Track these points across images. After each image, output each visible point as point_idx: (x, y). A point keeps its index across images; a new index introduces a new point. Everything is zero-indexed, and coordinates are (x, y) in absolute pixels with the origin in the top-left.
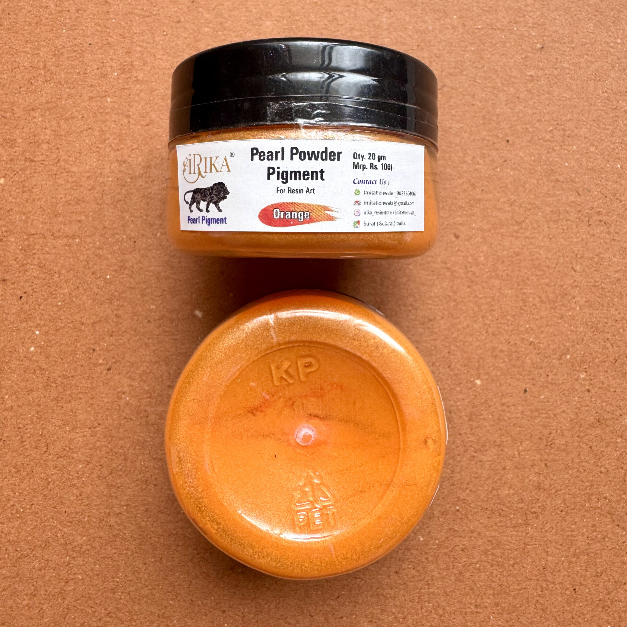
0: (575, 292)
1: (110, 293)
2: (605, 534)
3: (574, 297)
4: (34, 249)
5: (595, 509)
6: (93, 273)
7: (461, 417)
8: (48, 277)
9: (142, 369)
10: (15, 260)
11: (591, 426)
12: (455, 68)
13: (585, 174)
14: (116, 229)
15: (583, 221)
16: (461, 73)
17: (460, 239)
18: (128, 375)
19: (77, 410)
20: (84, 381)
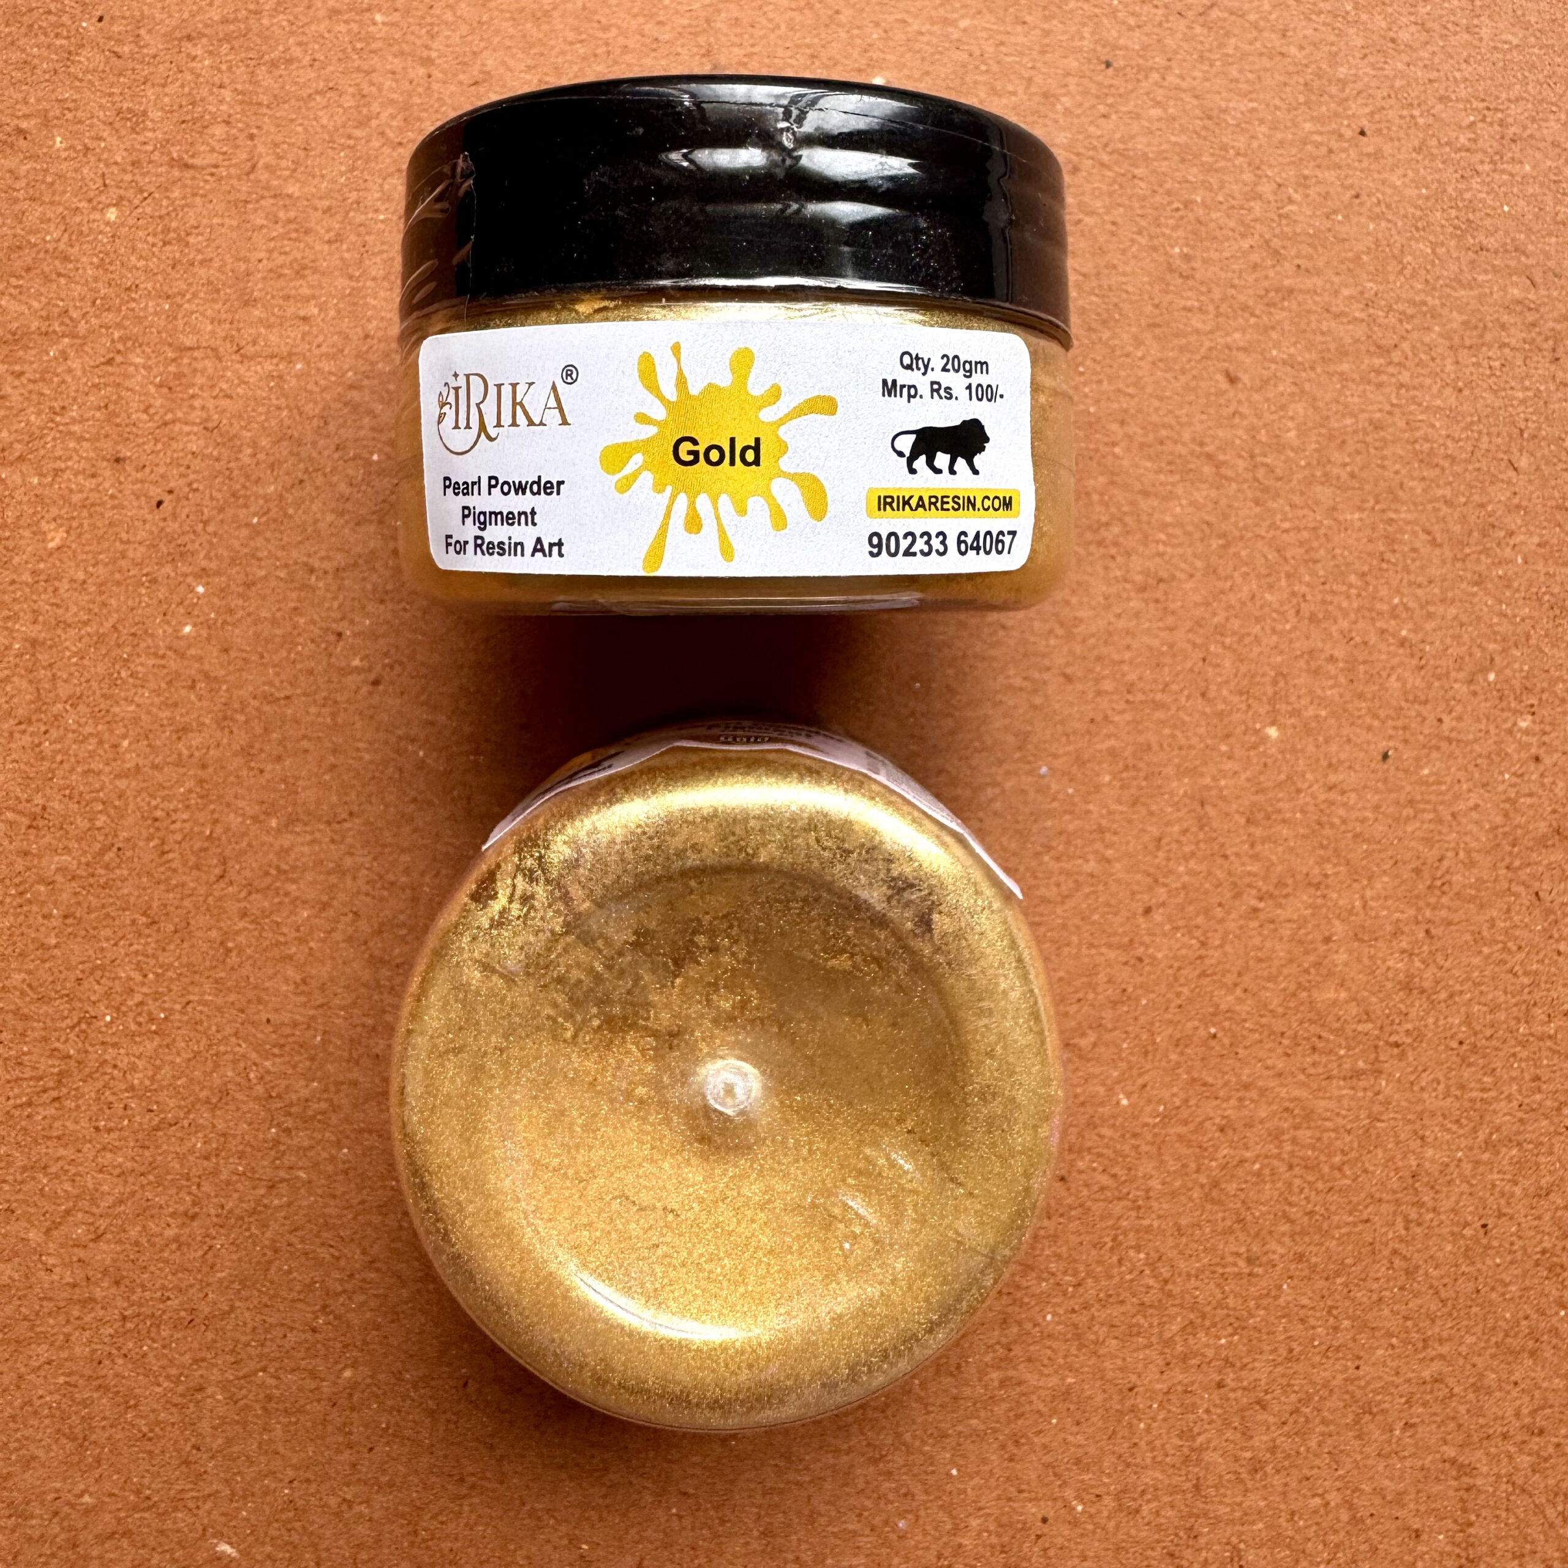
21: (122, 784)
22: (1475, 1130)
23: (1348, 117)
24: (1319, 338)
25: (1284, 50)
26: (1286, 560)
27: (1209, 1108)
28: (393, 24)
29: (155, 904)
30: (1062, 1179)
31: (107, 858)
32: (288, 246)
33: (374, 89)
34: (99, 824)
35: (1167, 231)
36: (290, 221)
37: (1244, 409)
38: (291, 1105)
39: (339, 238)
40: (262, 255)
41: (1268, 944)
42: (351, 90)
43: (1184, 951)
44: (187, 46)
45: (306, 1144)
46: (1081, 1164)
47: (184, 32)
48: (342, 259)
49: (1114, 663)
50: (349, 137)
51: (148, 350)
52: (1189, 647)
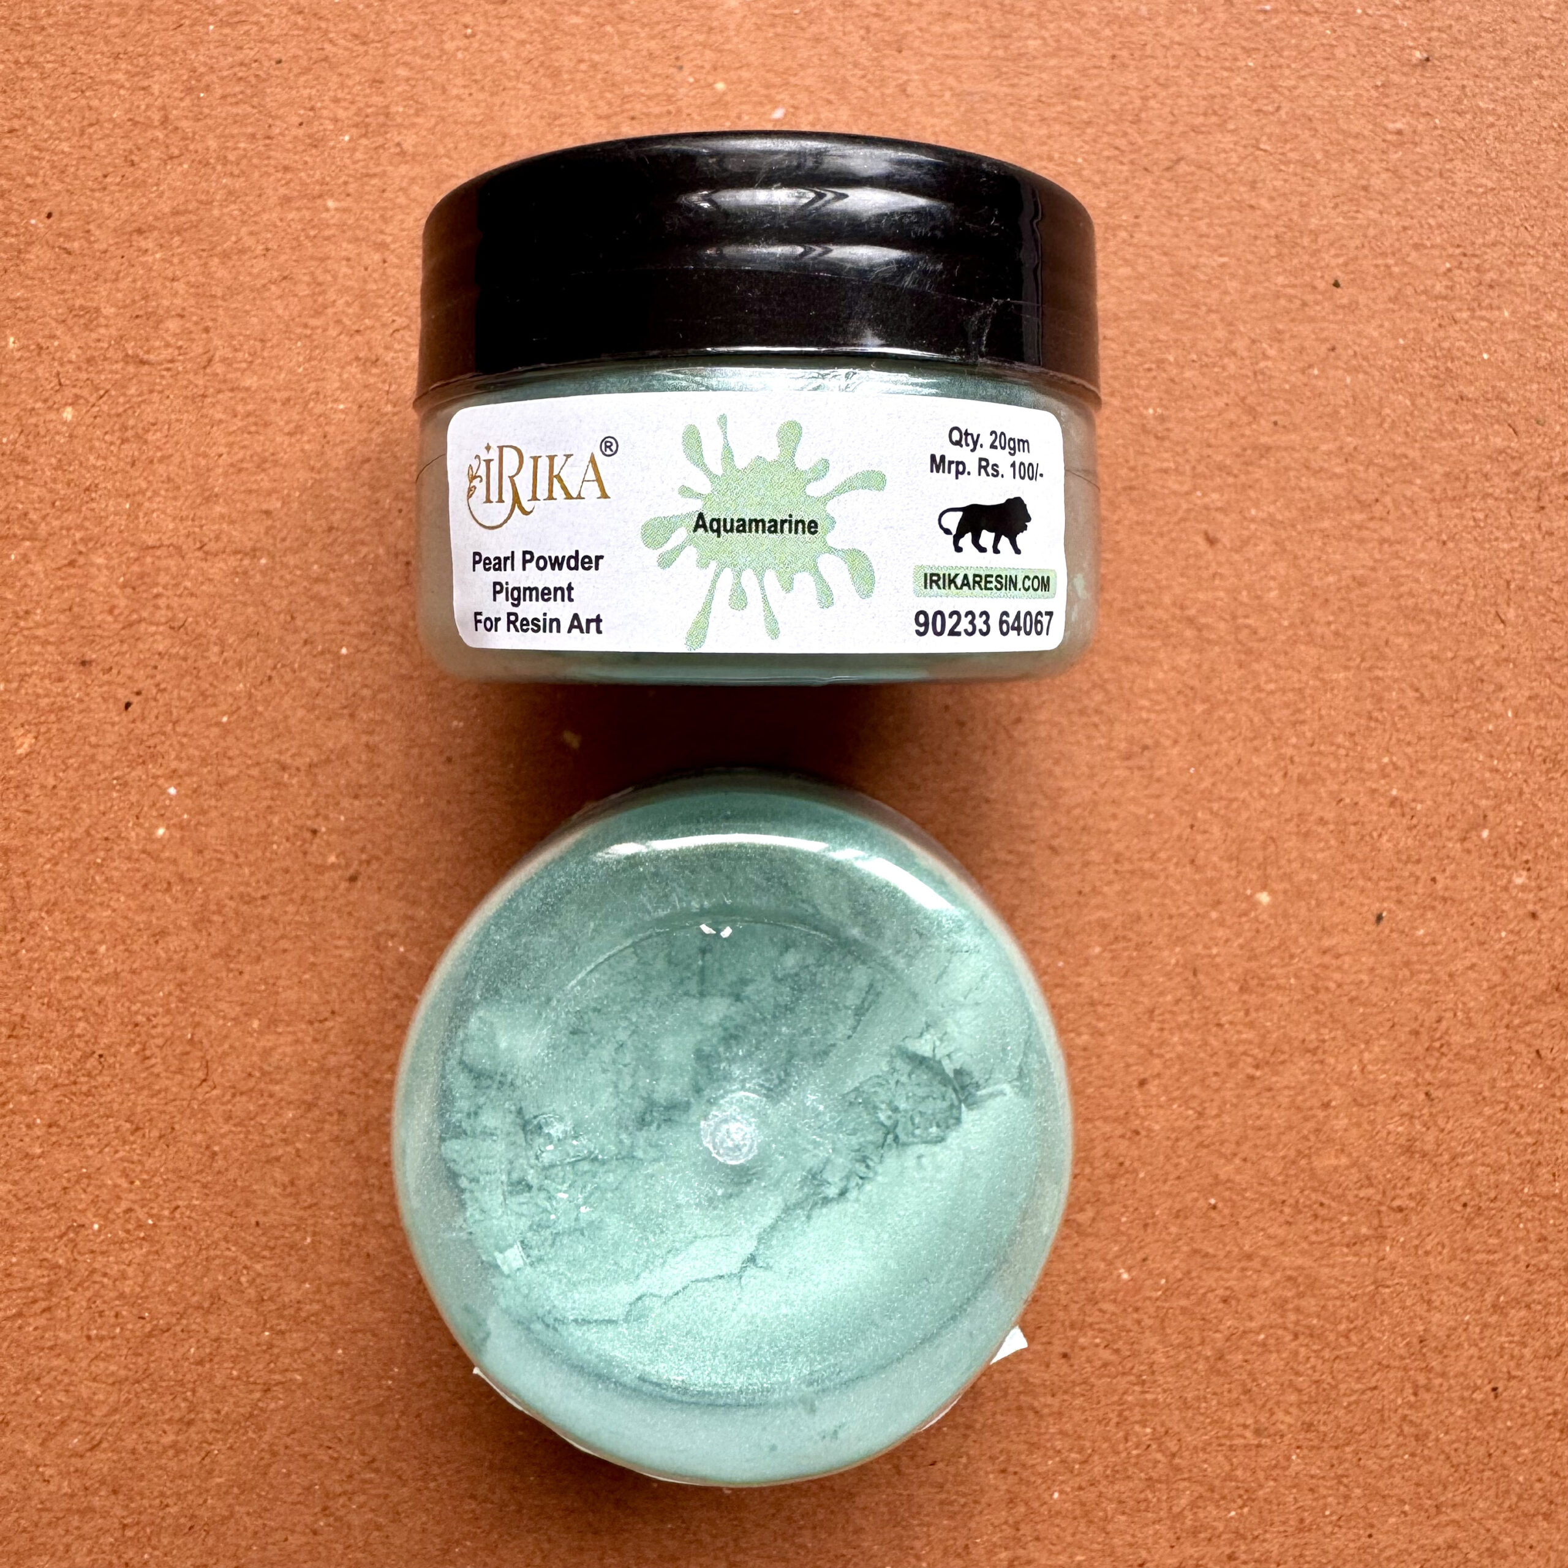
0: (1503, 675)
1: (351, 691)
3: (1500, 688)
4: (157, 584)
5: (1547, 1198)
6: (305, 642)
7: (1221, 983)
8: (192, 652)
9: (435, 876)
10: (111, 612)
11: (1540, 1000)
12: (1205, 114)
13: (1531, 381)
14: (362, 530)
15: (1524, 499)
16: (1222, 126)
17: (1219, 546)
18: (401, 893)
19: (278, 978)
20: (291, 908)
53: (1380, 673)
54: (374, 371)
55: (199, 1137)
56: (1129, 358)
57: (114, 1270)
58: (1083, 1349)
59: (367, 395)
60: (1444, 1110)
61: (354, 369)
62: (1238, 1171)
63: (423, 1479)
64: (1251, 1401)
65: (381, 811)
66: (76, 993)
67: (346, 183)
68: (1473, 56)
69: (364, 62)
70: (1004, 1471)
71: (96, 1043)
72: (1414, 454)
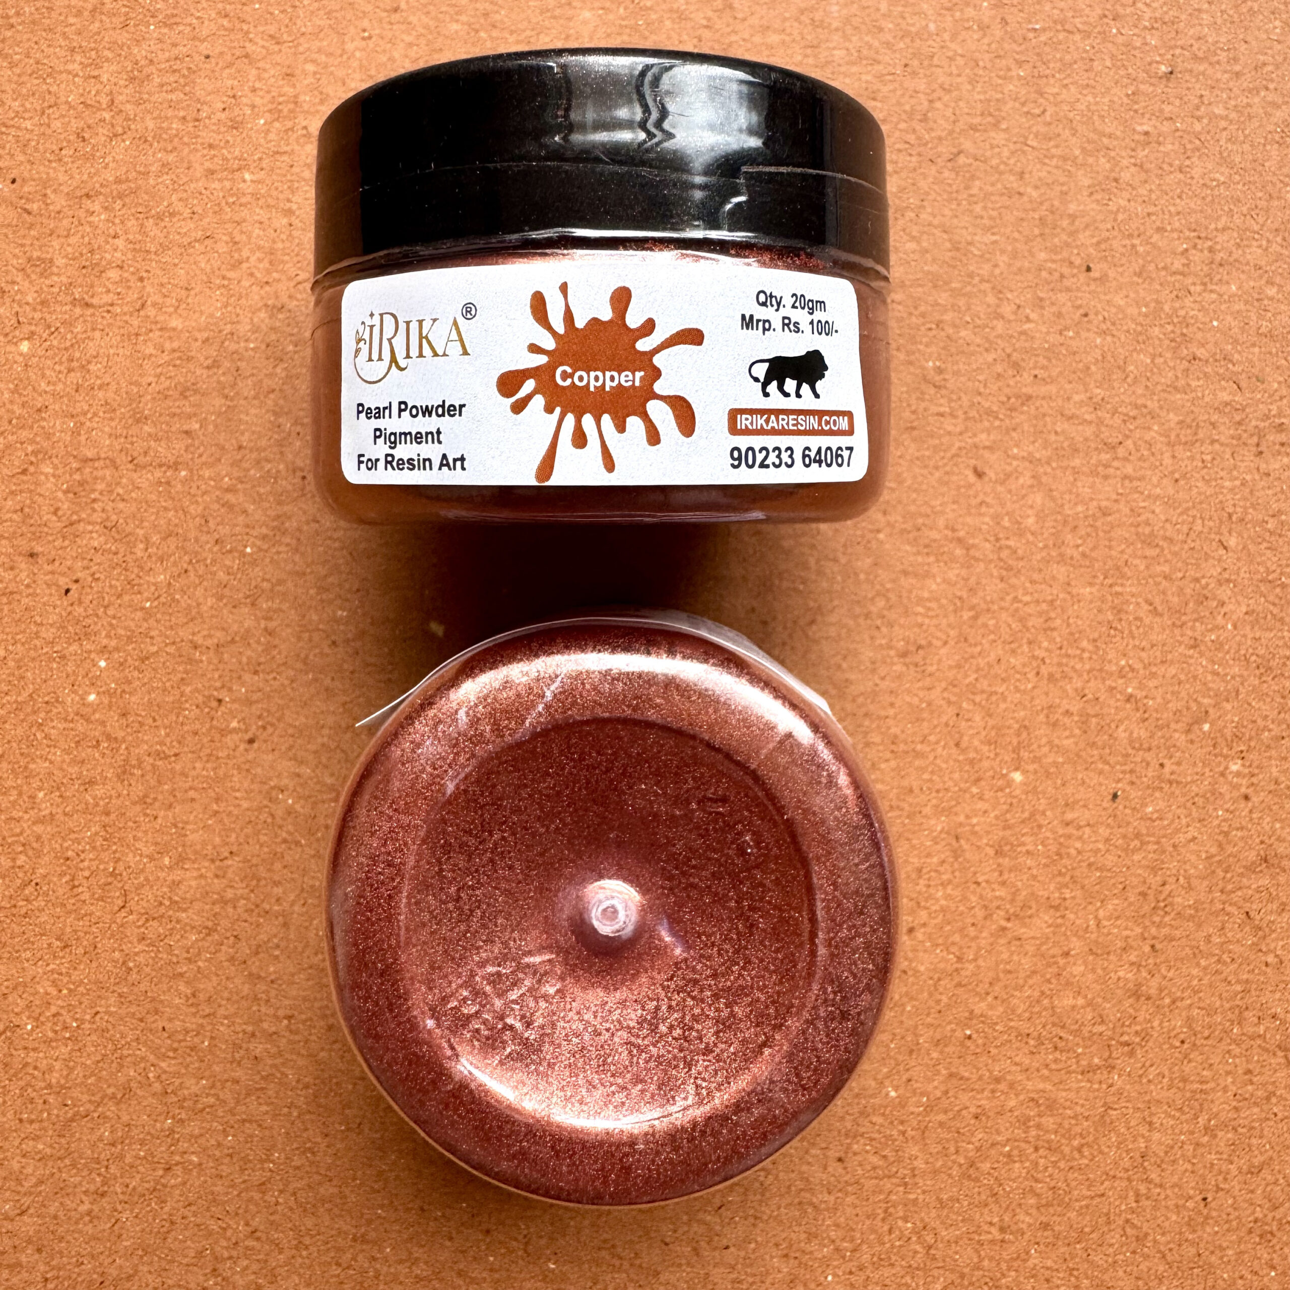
0: (1224, 593)
1: (254, 583)
2: (1270, 1088)
3: (1223, 604)
4: (94, 490)
5: (1252, 1038)
6: (217, 542)
7: (978, 847)
8: (123, 549)
9: (320, 740)
10: (55, 513)
11: (1251, 869)
12: (982, 114)
13: (1254, 345)
15: (1246, 444)
16: (996, 125)
17: (986, 479)
18: (290, 754)
19: (187, 823)
20: (198, 765)
21: (39, 829)
22: (1196, 1117)
23: (1077, 247)
24: (1053, 437)
25: (1022, 190)
26: (1028, 630)
27: (964, 1098)
28: (259, 182)
29: (68, 930)
30: (840, 1160)
31: (27, 892)
32: (172, 371)
33: (244, 237)
34: (19, 863)
35: (921, 347)
36: (174, 351)
37: (988, 500)
38: (185, 1099)
39: (216, 364)
40: (150, 379)
41: (1015, 958)
42: (224, 238)
43: (942, 965)
44: (87, 203)
45: (197, 1132)
46: (855, 1147)
47: (84, 191)
48: (219, 382)
49: (879, 718)
50: (224, 278)
51: (55, 461)
52: (945, 706)
53: (1118, 589)
54: (280, 316)
55: (117, 954)
56: (914, 319)
57: (43, 1064)
58: (855, 1154)
59: (273, 337)
60: (1167, 961)
61: (263, 315)
62: (991, 1007)
63: (297, 1248)
64: (997, 1202)
65: (276, 684)
66: (18, 830)
67: (260, 159)
68: (1210, 71)
69: (278, 58)
70: (786, 1256)
71: (33, 873)
72: (1152, 405)
